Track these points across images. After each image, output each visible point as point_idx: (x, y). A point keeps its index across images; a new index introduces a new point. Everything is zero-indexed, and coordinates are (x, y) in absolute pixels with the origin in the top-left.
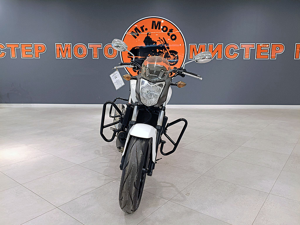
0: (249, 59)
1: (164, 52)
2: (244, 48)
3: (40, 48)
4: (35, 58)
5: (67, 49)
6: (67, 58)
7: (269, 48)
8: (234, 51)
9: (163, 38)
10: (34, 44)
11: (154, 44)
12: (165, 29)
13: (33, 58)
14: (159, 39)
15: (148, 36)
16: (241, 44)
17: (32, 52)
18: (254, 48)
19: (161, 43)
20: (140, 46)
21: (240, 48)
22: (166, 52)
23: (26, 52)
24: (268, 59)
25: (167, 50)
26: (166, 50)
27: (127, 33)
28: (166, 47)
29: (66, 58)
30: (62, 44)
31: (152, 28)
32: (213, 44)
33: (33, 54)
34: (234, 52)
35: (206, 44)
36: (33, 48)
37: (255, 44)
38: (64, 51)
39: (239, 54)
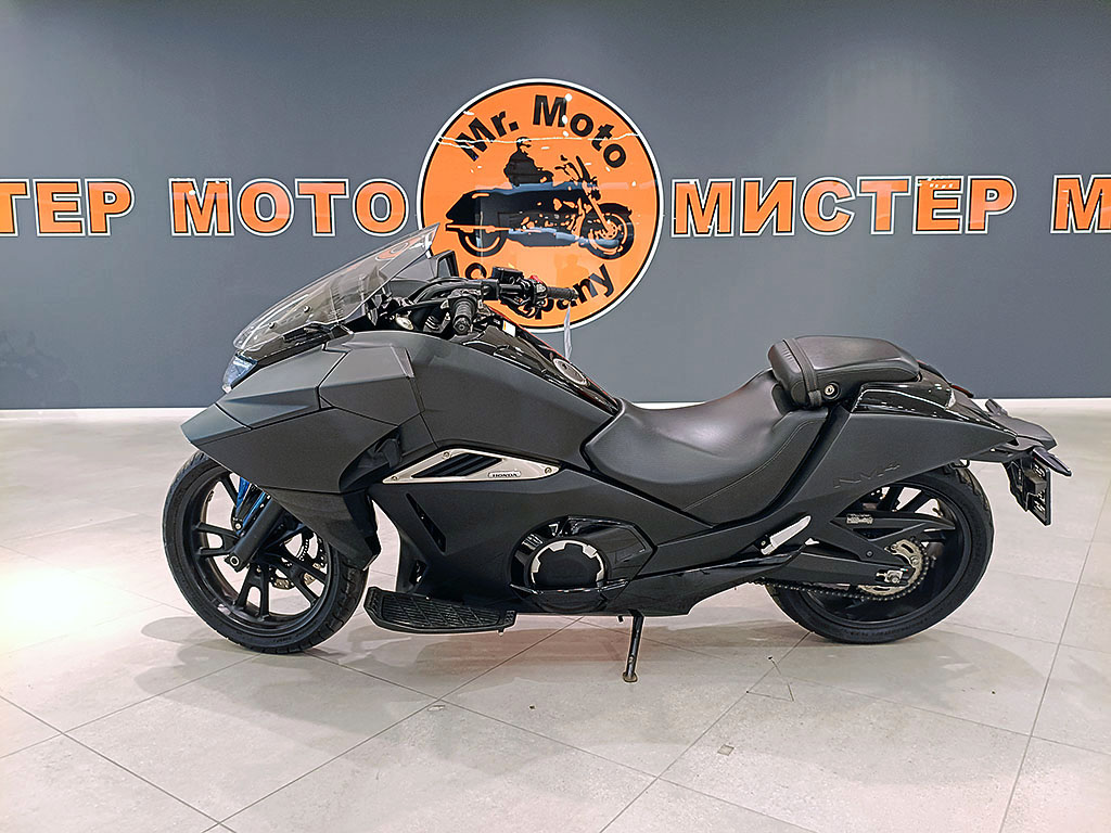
0: (892, 232)
1: (581, 211)
2: (873, 195)
3: (110, 198)
4: (90, 234)
5: (215, 202)
6: (216, 234)
7: (961, 192)
8: (837, 205)
9: (577, 158)
10: (86, 180)
11: (545, 179)
12: (582, 125)
13: (83, 234)
14: (562, 164)
15: (519, 150)
16: (859, 178)
17: (79, 213)
18: (909, 194)
19: (568, 178)
20: (491, 188)
21: (858, 194)
22: (588, 208)
23: (57, 214)
24: (960, 232)
25: (593, 201)
26: (590, 203)
27: (440, 140)
28: (588, 190)
29: (210, 234)
30: (194, 180)
31: (537, 122)
32: (761, 179)
33: (82, 219)
34: (837, 209)
35: (733, 180)
36: (83, 198)
37: (910, 178)
38: (201, 209)
39: (853, 214)
